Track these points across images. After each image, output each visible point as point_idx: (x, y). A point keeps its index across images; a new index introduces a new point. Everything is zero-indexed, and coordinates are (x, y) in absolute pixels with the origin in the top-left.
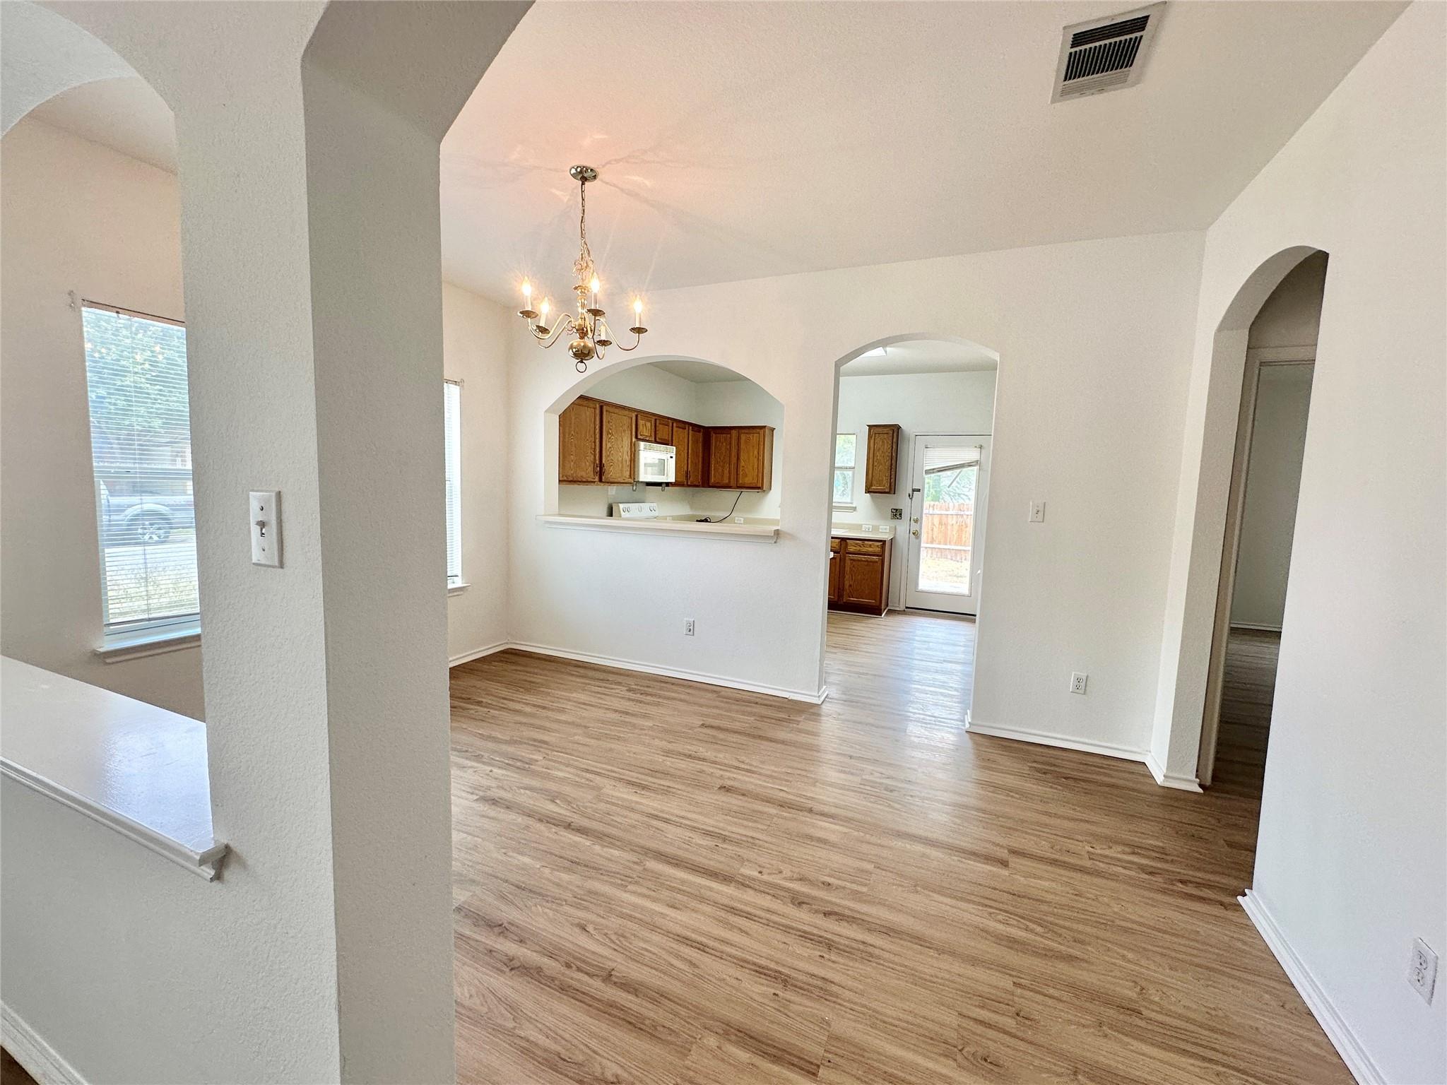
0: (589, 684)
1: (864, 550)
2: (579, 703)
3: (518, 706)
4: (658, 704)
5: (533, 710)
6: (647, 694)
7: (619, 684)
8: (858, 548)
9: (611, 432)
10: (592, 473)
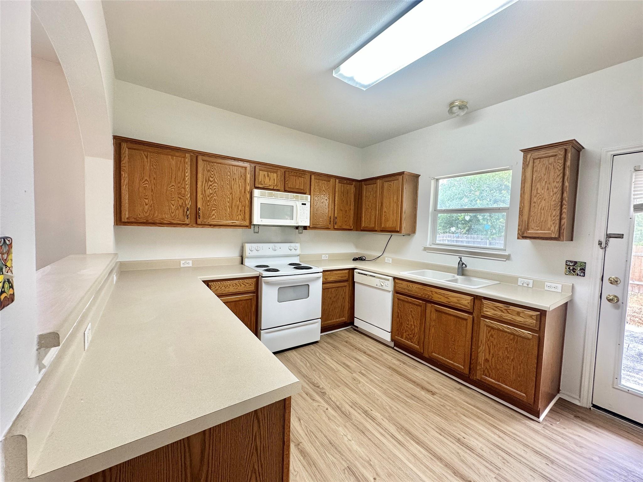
1: (508, 317)
8: (499, 313)
9: (212, 179)
10: (181, 216)
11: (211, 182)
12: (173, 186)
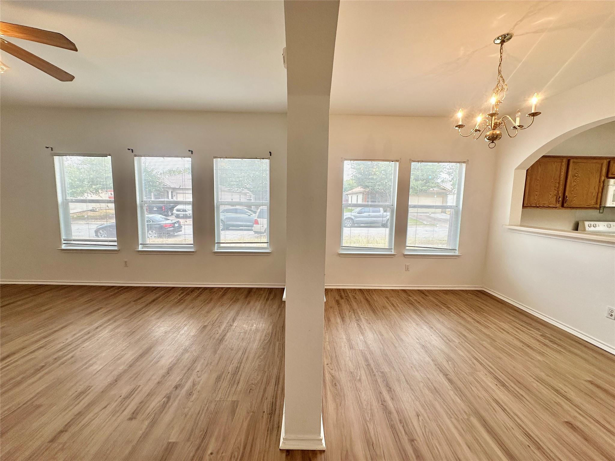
0: (515, 322)
2: (501, 328)
3: (465, 316)
4: (559, 352)
5: (472, 321)
6: (555, 343)
7: (538, 330)
9: (576, 175)
10: (554, 202)
11: (576, 176)
12: (552, 182)
